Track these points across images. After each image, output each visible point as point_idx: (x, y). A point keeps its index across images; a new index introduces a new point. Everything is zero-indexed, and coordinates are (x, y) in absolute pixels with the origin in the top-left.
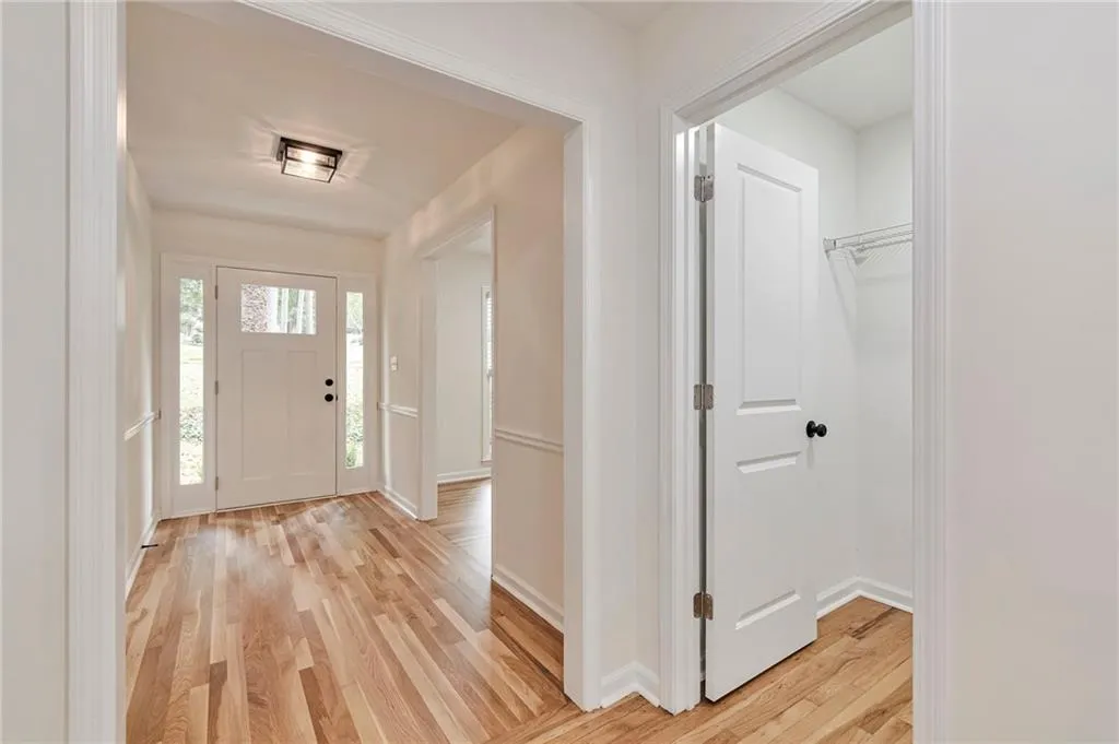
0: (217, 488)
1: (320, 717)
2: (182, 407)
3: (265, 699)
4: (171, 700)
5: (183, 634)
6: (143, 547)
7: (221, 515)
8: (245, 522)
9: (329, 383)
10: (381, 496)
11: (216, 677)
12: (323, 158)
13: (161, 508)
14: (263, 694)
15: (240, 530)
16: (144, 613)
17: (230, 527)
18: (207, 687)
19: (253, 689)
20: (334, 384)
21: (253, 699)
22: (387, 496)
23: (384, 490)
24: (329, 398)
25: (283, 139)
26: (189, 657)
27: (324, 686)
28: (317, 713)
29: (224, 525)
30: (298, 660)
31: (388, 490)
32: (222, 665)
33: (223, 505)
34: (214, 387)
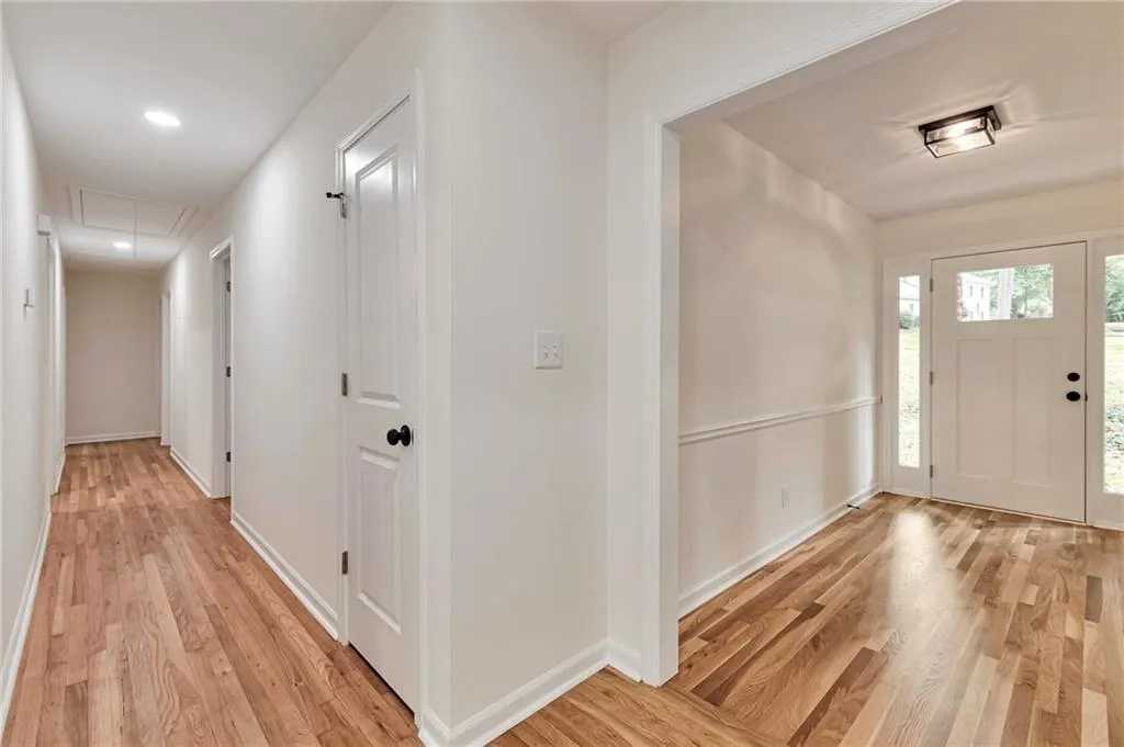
0: (931, 476)
1: (841, 687)
3: (822, 646)
4: (776, 607)
5: (820, 574)
6: (850, 506)
7: (932, 503)
8: (948, 515)
9: (1073, 377)
11: (811, 610)
12: (976, 123)
13: (882, 481)
14: (824, 643)
15: (937, 520)
16: (813, 549)
17: (931, 515)
18: (799, 613)
19: (822, 636)
21: (815, 641)
24: (1073, 396)
25: (921, 128)
26: (806, 590)
27: (868, 671)
28: (843, 682)
29: (926, 511)
30: (871, 640)
32: (821, 607)
33: (938, 494)
34: (930, 378)
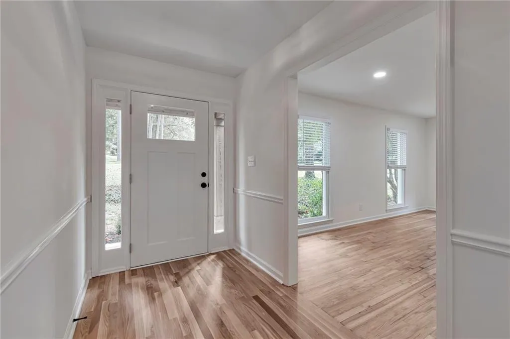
0: (130, 252)
2: (106, 185)
6: (75, 320)
7: (134, 272)
9: (204, 175)
10: (239, 254)
13: (91, 269)
20: (207, 175)
22: (243, 254)
23: (240, 249)
24: (204, 185)
31: (244, 251)
33: (136, 263)
34: (129, 178)
